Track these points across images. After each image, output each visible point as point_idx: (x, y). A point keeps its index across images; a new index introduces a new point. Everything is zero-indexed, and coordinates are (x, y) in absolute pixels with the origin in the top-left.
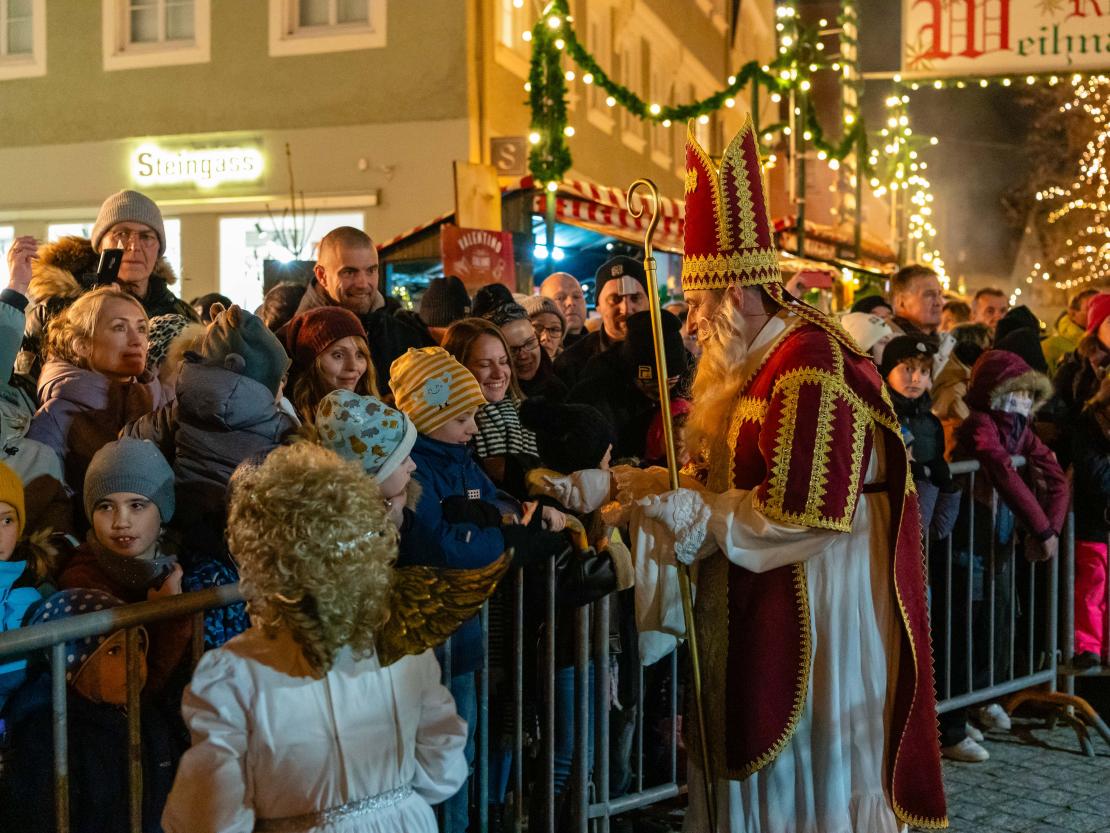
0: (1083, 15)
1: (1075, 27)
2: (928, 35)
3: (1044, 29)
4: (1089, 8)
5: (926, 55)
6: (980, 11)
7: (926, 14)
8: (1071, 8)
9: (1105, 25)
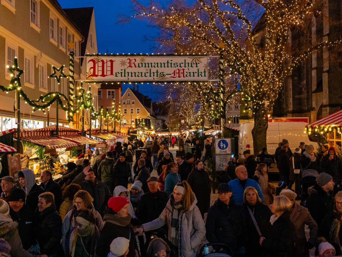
0: (132, 67)
1: (129, 70)
2: (92, 70)
3: (122, 70)
4: (133, 65)
5: (92, 76)
6: (105, 64)
7: (91, 64)
8: (129, 65)
9: (137, 70)
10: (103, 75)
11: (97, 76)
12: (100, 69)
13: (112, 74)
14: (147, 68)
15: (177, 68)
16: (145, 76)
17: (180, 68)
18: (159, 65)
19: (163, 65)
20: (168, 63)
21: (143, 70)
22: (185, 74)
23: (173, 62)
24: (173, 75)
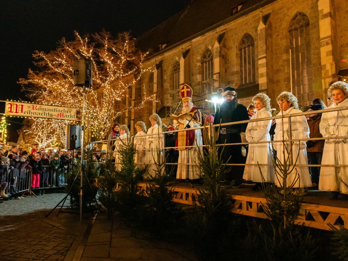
1: (33, 111)
2: (9, 109)
3: (28, 110)
4: (35, 109)
5: (9, 112)
6: (18, 107)
7: (9, 106)
8: (32, 108)
9: (37, 111)
10: (16, 112)
11: (12, 112)
12: (15, 109)
13: (22, 112)
14: (43, 111)
15: (59, 113)
16: (42, 115)
17: (61, 113)
18: (50, 110)
19: (52, 110)
20: (55, 109)
21: (41, 112)
22: (64, 116)
23: (58, 110)
24: (57, 116)
